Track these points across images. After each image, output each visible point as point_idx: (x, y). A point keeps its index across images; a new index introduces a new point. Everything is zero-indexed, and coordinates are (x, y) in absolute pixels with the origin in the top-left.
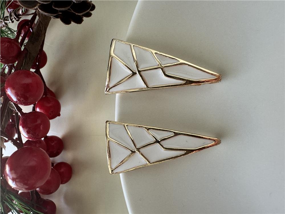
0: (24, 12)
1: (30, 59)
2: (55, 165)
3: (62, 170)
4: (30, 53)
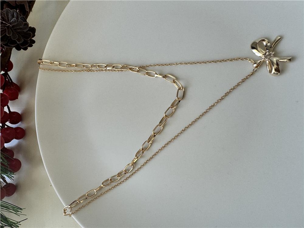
3: (18, 131)
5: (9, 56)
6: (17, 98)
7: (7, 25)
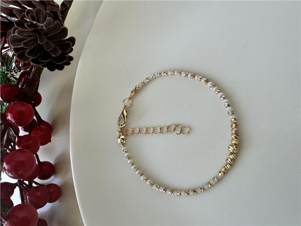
0: (23, 65)
3: (51, 190)
6: (50, 141)
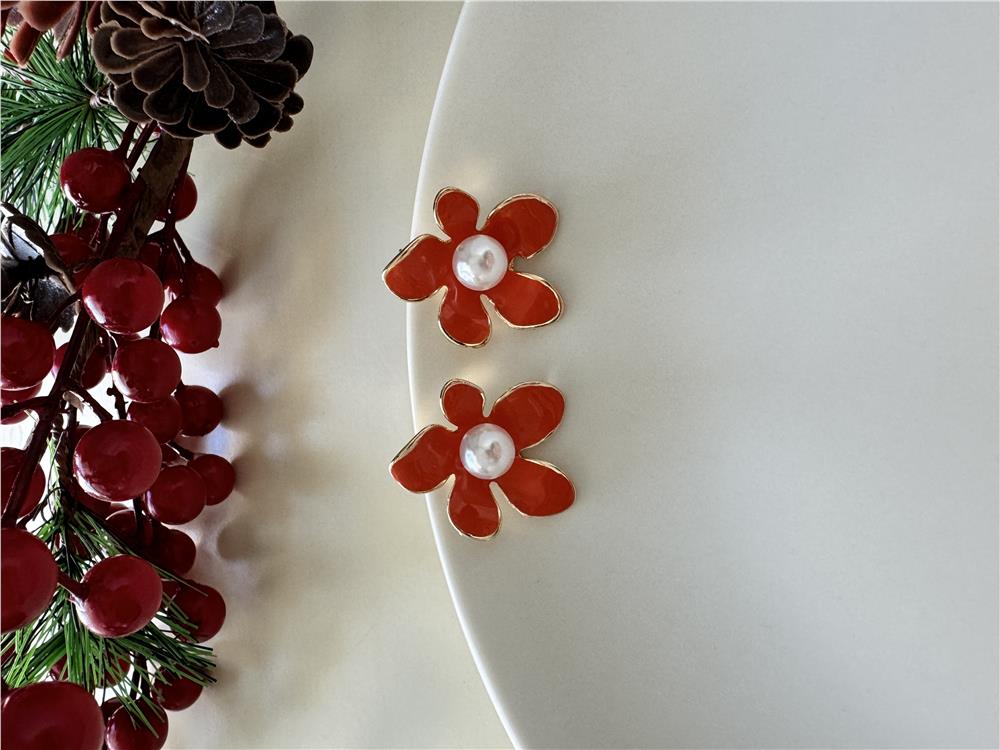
1: (150, 205)
2: (196, 457)
4: (150, 190)
5: (184, 157)
6: (216, 345)
7: (188, 34)
